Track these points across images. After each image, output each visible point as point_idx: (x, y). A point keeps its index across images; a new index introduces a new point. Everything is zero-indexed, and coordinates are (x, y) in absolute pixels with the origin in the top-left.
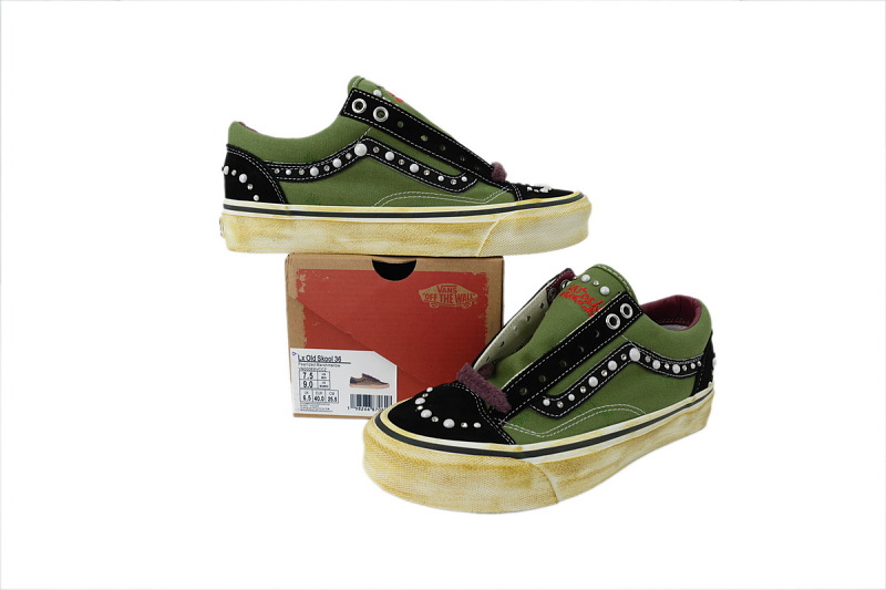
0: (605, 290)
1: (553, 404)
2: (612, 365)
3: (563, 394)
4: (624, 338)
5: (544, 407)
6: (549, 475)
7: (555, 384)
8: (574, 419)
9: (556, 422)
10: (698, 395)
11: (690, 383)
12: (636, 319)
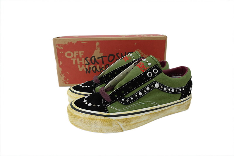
0: (149, 64)
1: (125, 100)
2: (148, 89)
3: (129, 97)
4: (154, 80)
5: (122, 101)
6: (119, 123)
7: (127, 94)
8: (132, 105)
9: (126, 106)
10: (182, 100)
11: (180, 95)
12: (159, 74)
